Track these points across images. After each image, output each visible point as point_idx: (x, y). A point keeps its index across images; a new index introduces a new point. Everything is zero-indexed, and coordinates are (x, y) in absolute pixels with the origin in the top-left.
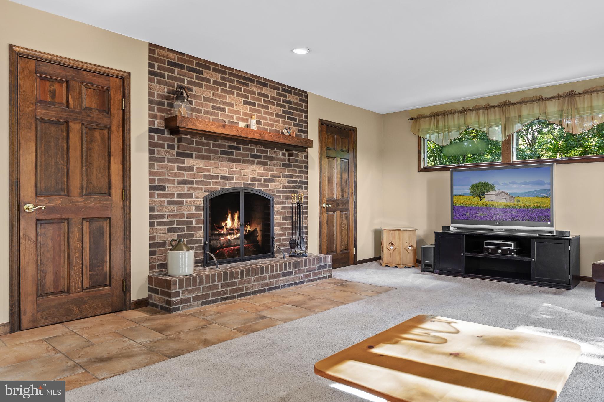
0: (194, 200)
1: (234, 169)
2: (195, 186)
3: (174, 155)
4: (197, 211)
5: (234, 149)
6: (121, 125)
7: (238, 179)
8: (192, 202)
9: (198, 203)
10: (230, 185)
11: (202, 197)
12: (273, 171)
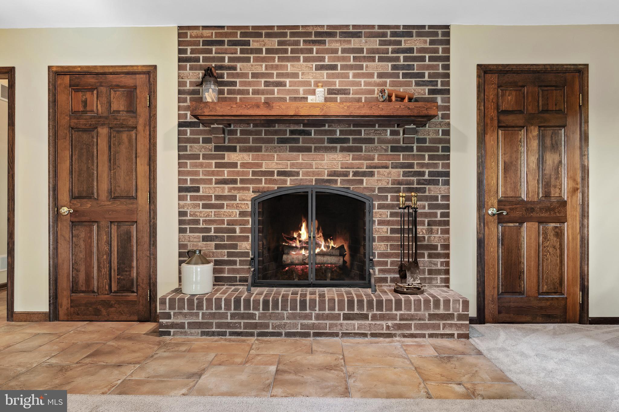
0: (238, 204)
1: (300, 161)
2: (239, 185)
3: (211, 150)
4: (241, 217)
5: (300, 134)
6: (148, 123)
7: (306, 174)
8: (234, 205)
9: (243, 206)
10: (292, 183)
11: (250, 199)
12: (373, 159)
